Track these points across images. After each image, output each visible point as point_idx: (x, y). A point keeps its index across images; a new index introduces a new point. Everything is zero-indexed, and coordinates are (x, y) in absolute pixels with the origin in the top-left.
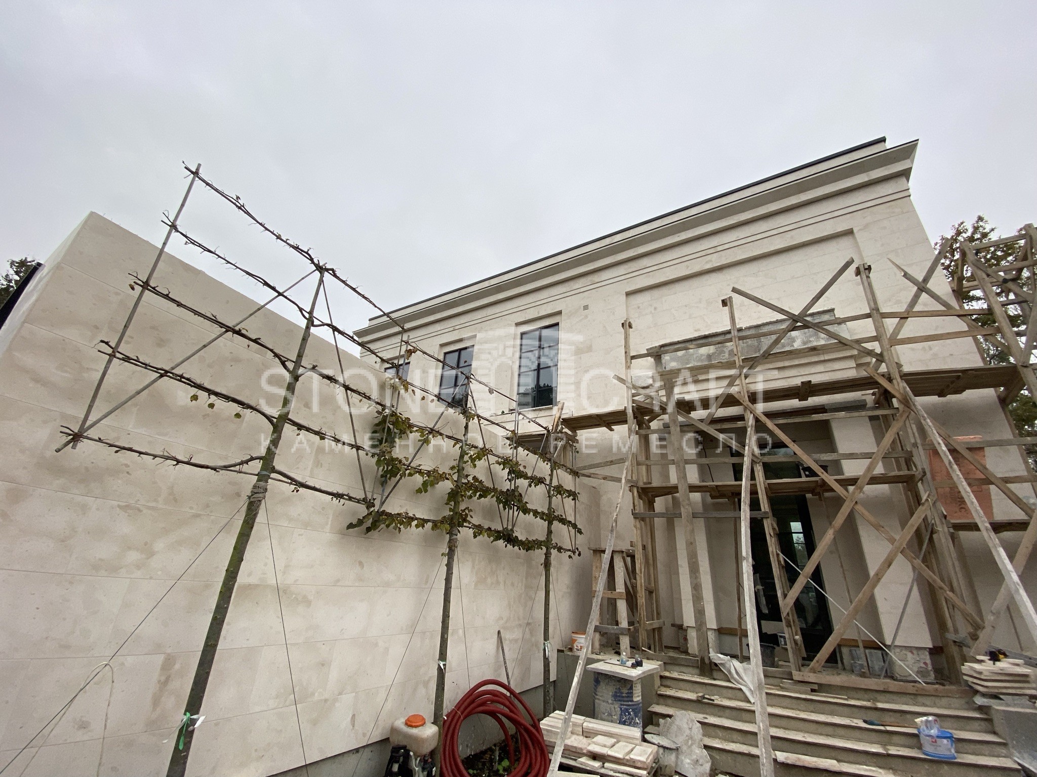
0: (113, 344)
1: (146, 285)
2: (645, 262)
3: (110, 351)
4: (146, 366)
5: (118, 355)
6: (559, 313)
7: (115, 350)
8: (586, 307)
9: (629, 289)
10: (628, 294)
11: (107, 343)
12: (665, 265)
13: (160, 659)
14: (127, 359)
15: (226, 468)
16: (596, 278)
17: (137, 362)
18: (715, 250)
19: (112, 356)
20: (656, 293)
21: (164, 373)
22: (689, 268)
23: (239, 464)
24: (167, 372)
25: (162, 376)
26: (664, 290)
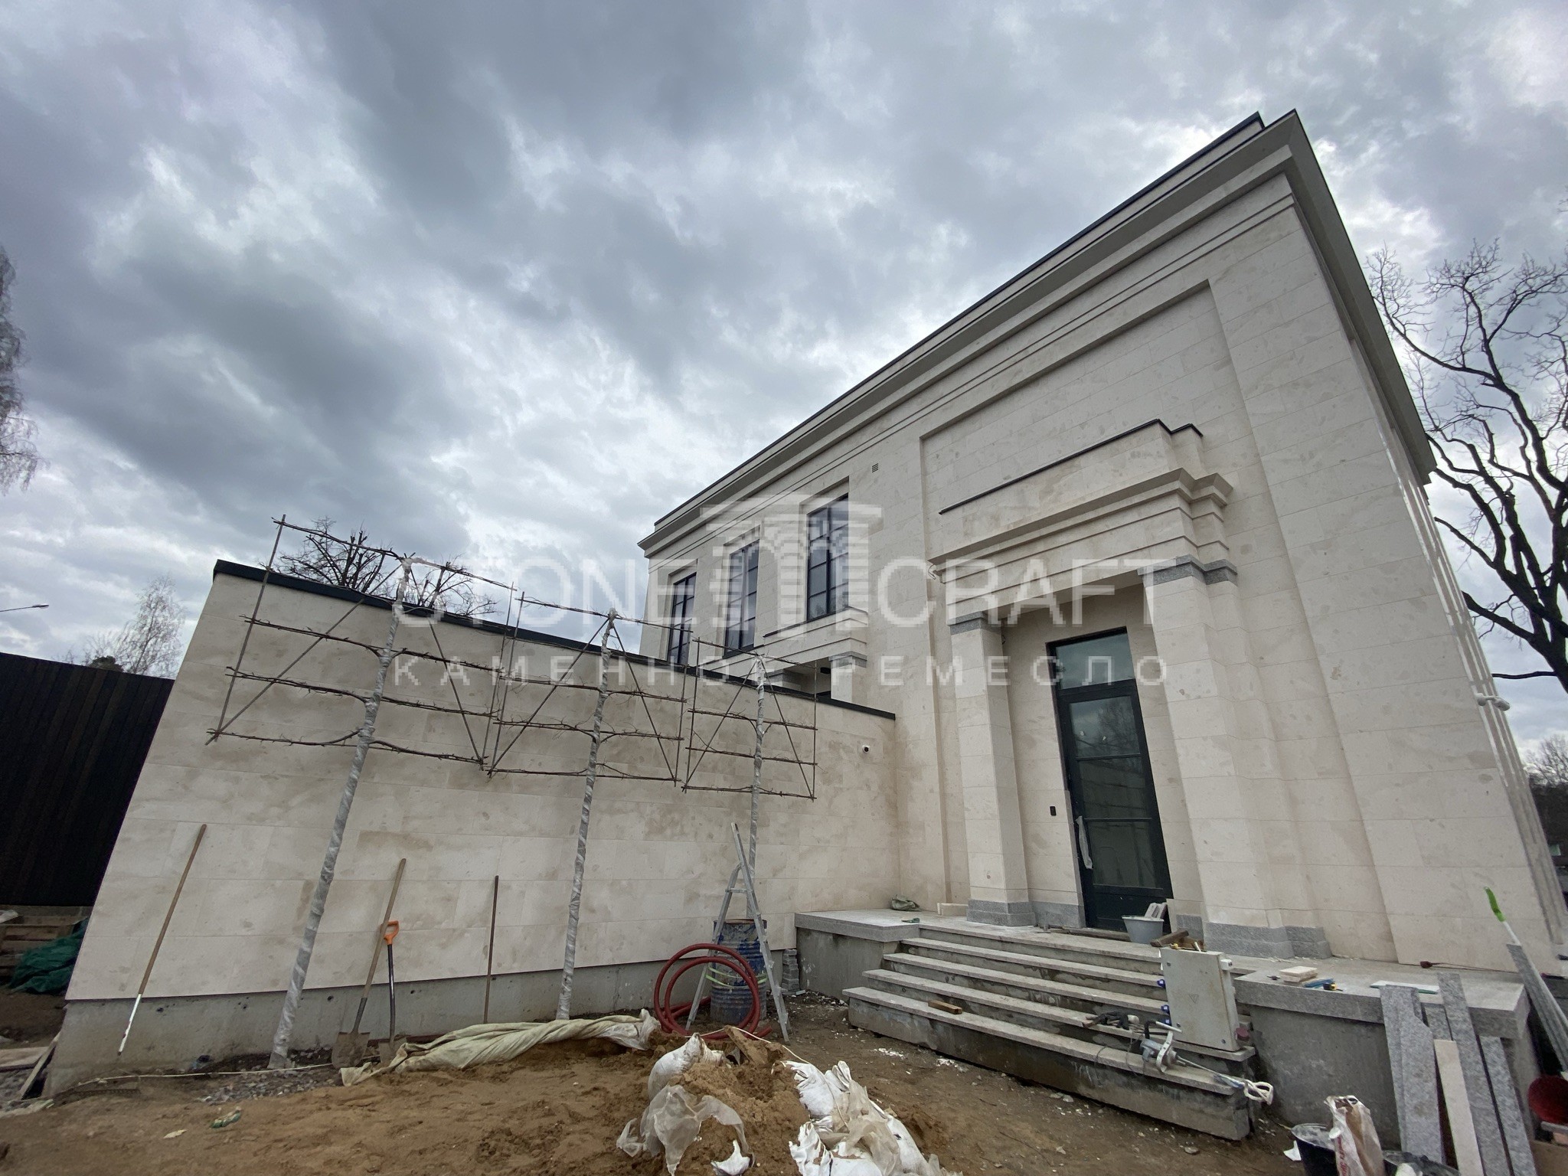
0: (235, 668)
1: (253, 621)
2: (942, 389)
3: (232, 673)
4: (259, 678)
5: (238, 675)
6: (846, 481)
7: (236, 671)
8: (875, 468)
9: (923, 433)
10: (924, 439)
11: (230, 668)
12: (966, 388)
13: (301, 884)
14: (245, 676)
15: (331, 743)
16: (885, 423)
17: (253, 677)
18: (1026, 354)
19: (234, 676)
20: (957, 432)
21: (275, 681)
22: (995, 387)
23: (344, 739)
24: (275, 679)
25: (272, 683)
26: (967, 426)
